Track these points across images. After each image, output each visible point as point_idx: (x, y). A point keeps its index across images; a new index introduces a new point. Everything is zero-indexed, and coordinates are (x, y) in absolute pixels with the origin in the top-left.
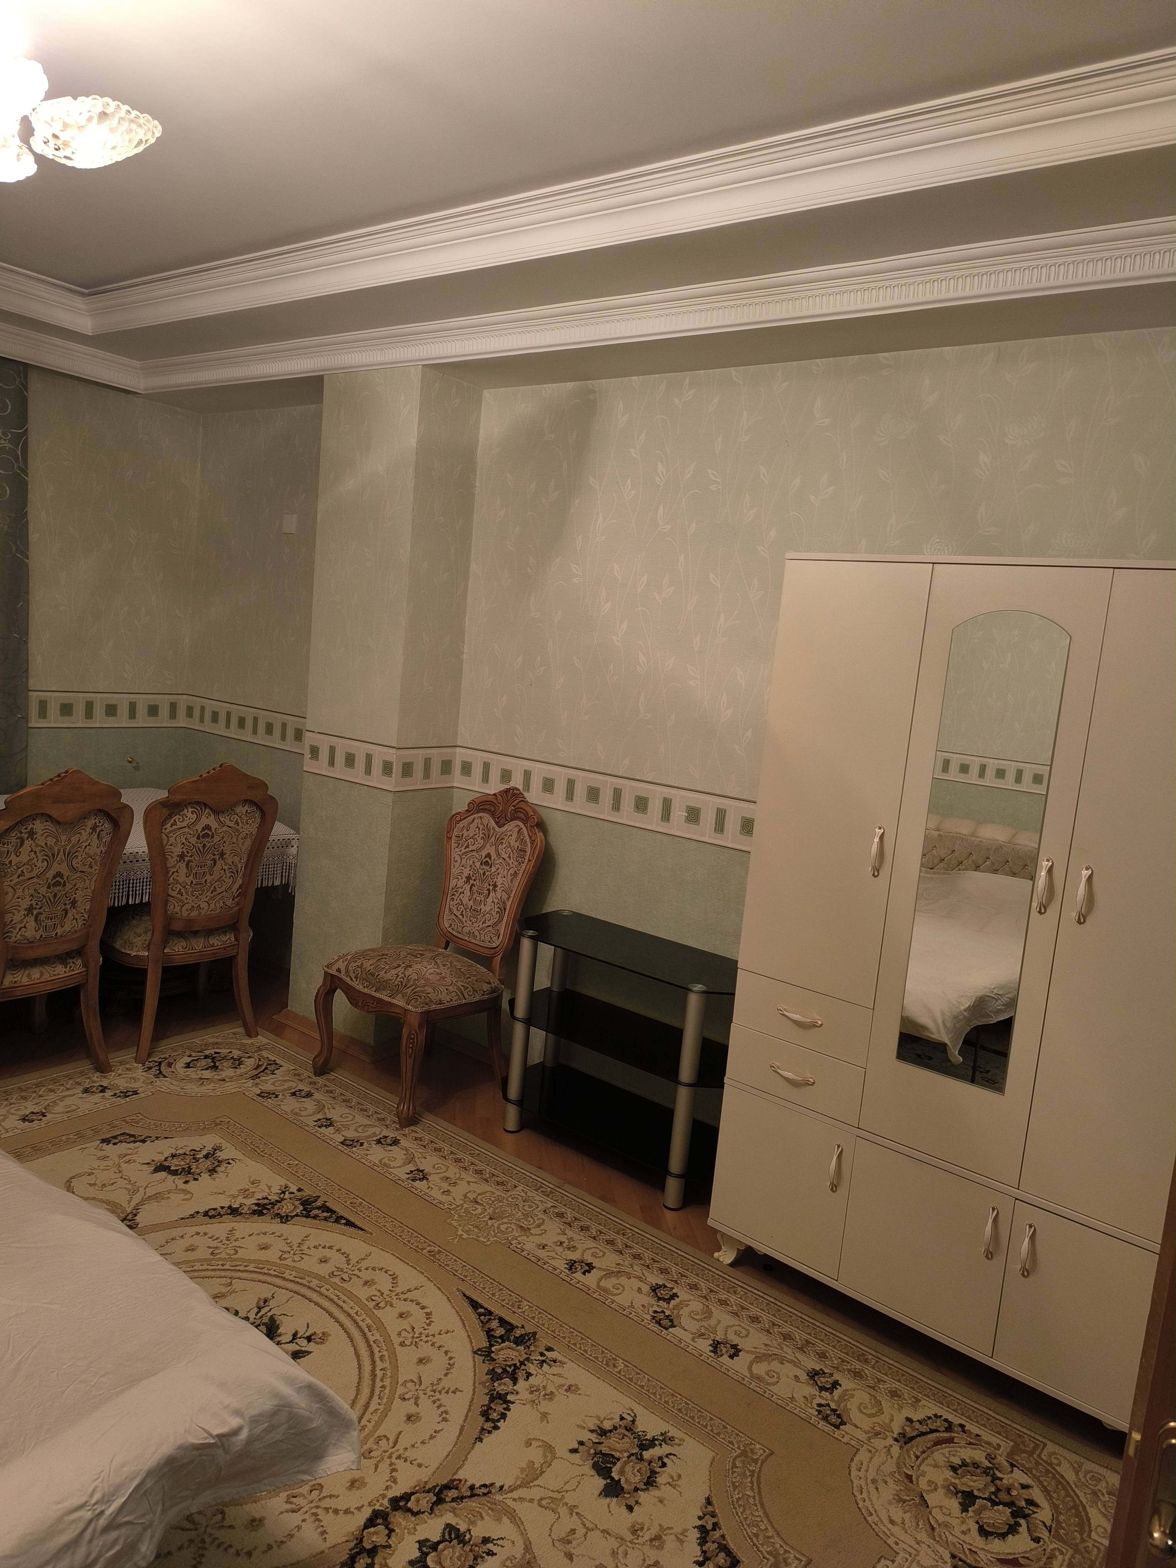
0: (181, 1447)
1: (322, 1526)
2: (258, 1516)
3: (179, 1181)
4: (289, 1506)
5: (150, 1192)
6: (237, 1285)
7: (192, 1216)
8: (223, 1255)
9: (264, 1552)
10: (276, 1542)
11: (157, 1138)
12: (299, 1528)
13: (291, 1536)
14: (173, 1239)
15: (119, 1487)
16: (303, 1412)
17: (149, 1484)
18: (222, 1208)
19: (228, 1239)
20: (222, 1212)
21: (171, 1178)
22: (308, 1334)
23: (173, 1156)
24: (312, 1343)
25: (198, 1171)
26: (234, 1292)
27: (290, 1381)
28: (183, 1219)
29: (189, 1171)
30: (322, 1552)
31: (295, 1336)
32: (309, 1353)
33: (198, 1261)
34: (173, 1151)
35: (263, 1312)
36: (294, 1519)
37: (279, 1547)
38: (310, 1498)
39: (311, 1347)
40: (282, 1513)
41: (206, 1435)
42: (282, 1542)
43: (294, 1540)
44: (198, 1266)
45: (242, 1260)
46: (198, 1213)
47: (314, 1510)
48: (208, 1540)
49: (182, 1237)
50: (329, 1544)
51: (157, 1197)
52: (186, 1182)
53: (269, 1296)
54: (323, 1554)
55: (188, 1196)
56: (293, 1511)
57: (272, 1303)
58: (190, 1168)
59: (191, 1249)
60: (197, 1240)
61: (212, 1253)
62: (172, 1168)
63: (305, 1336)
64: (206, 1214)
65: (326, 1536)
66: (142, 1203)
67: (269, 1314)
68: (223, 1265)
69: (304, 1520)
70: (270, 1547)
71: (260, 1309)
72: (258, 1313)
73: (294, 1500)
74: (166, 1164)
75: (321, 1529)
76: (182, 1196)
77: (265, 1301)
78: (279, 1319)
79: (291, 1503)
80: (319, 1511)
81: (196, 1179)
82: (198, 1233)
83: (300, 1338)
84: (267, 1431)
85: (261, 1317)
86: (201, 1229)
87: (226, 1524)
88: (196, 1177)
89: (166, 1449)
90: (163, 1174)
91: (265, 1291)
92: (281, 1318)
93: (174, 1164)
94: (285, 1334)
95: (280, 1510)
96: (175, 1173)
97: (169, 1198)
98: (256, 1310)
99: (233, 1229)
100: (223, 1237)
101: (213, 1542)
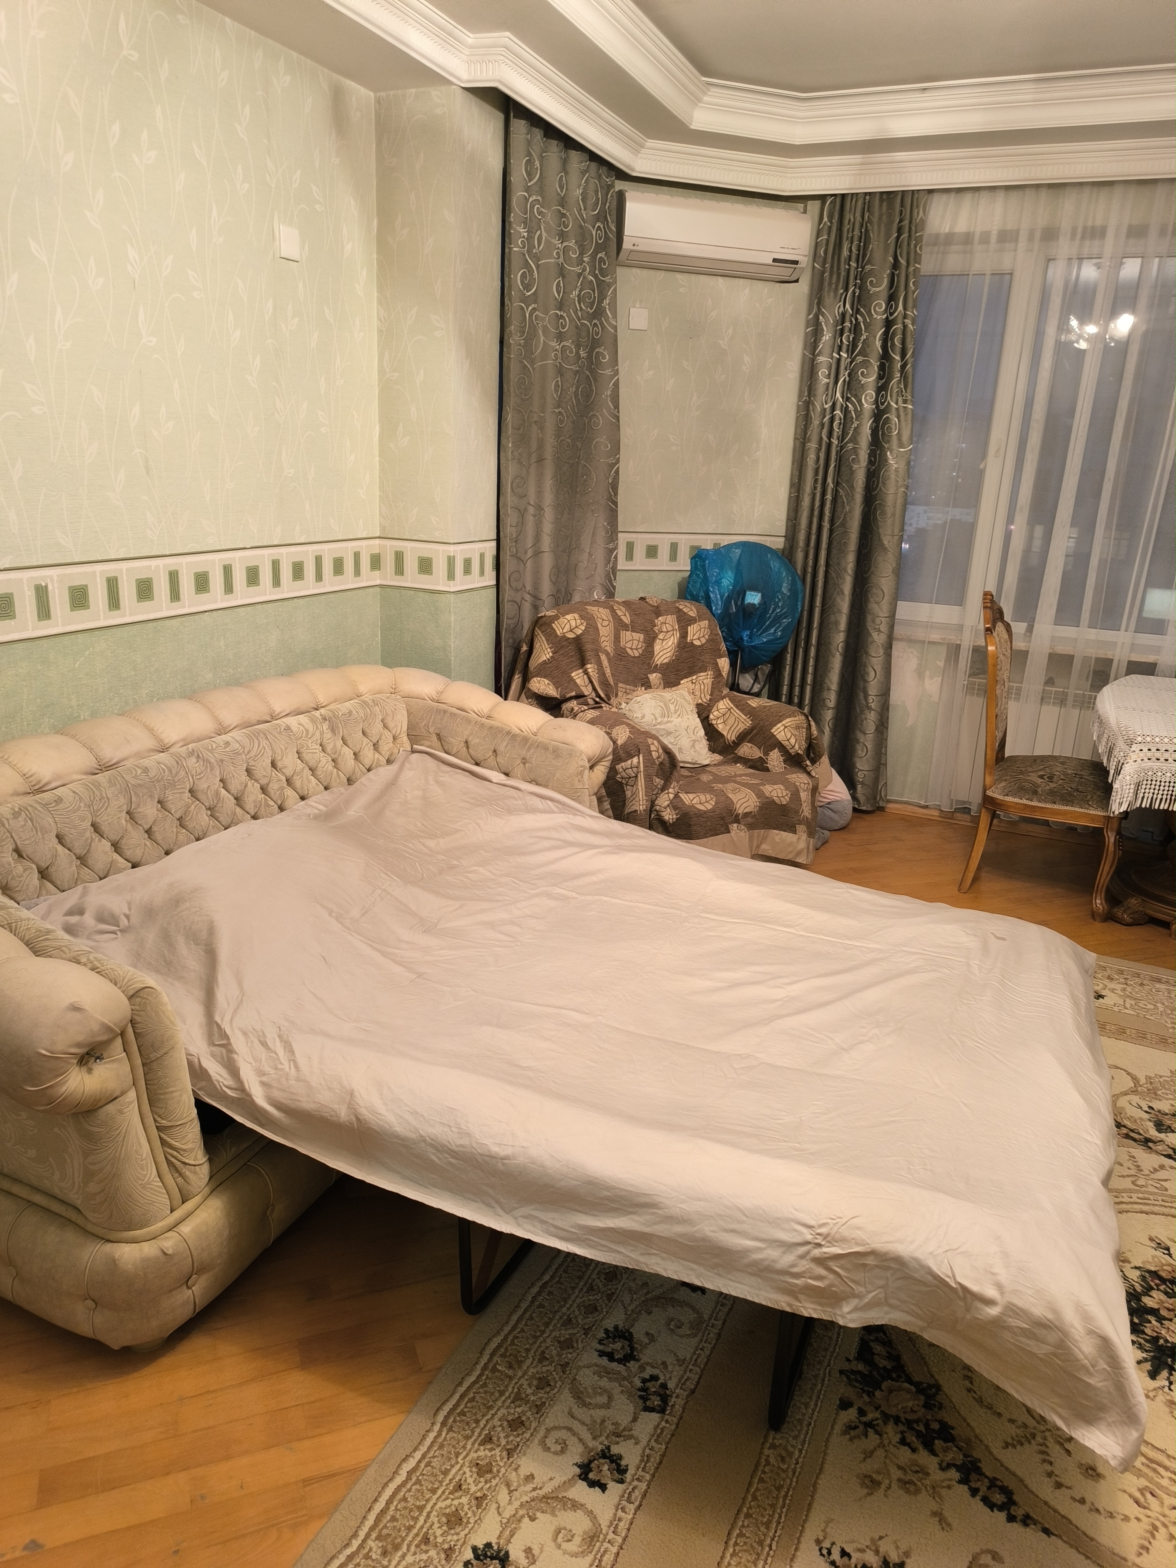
0: (916, 1260)
1: (1150, 1543)
4: (1138, 1495)
9: (1074, 1500)
10: (1093, 1504)
12: (1126, 1519)
13: (1111, 1515)
15: (844, 1240)
16: (1081, 1356)
30: (1125, 1560)
36: (1132, 1510)
37: (1091, 1510)
38: (1167, 1512)
40: (1125, 1491)
41: (950, 1274)
42: (1098, 1511)
43: (1110, 1521)
47: (1158, 1524)
48: (1039, 1439)
50: (1138, 1561)
54: (1123, 1562)
56: (1137, 1502)
65: (1144, 1553)
69: (1138, 1519)
70: (1082, 1501)
73: (1149, 1496)
75: (1146, 1544)
79: (1143, 1495)
80: (1162, 1530)
84: (1025, 1333)
95: (1126, 1488)
101: (1040, 1445)
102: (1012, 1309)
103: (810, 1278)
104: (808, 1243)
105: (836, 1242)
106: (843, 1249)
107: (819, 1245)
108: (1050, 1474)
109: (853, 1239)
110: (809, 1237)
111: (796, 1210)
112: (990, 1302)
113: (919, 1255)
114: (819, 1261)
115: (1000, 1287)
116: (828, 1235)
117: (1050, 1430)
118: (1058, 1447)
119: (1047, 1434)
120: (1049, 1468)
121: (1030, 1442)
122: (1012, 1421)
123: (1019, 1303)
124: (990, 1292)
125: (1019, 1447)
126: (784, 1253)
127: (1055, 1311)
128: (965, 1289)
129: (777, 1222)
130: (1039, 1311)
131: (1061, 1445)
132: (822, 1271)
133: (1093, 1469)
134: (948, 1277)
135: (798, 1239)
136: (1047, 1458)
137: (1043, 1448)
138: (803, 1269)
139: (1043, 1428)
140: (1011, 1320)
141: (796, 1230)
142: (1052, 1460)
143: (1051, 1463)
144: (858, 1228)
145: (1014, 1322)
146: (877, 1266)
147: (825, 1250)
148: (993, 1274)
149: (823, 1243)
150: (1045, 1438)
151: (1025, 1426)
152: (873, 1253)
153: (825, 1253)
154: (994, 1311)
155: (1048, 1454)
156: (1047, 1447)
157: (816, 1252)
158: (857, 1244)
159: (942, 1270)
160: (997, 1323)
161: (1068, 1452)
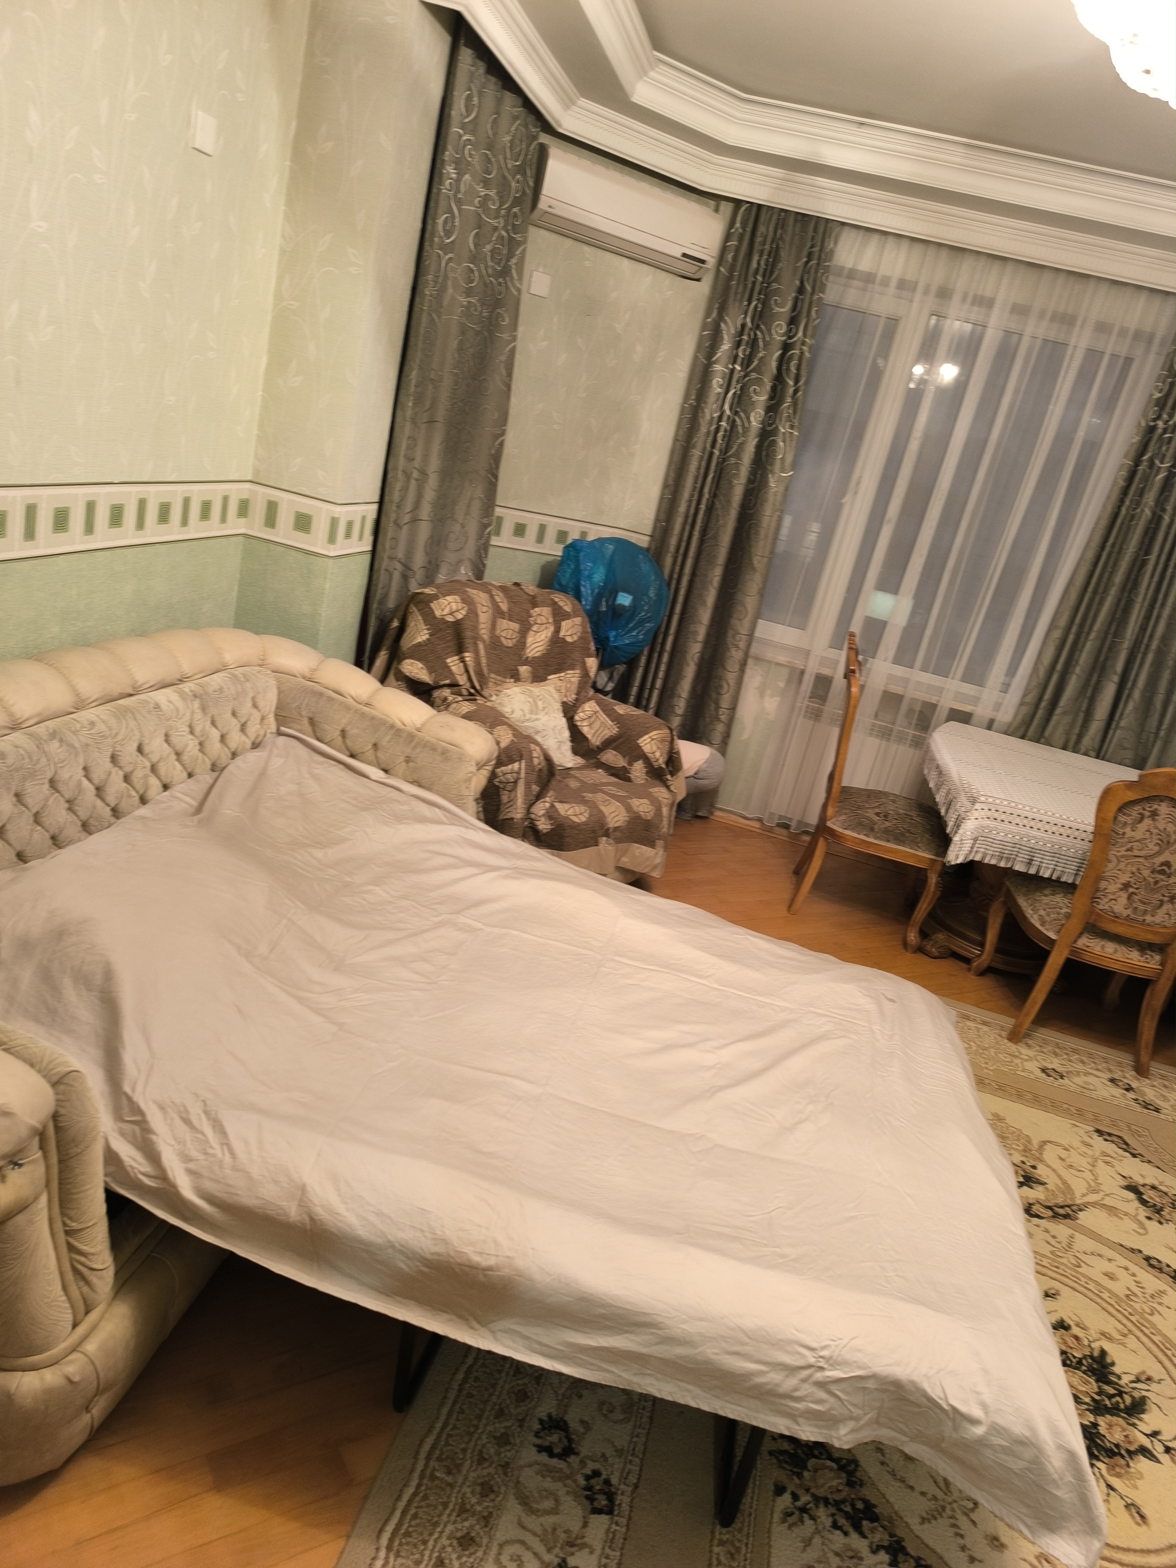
3: (1143, 1212)
5: (1108, 1201)
6: (1131, 1341)
7: (1132, 1250)
8: (1137, 1306)
11: (1149, 1162)
14: (1100, 1255)
15: (845, 1363)
19: (1152, 1296)
21: (1137, 1204)
23: (1153, 1187)
25: (1168, 1217)
28: (1121, 1245)
29: (1159, 1211)
34: (1156, 1183)
46: (1140, 1251)
48: (948, 1511)
49: (1110, 1260)
51: (1112, 1210)
52: (1149, 1218)
53: (1156, 1377)
57: (1154, 1387)
58: (1162, 1209)
59: (1111, 1276)
60: (1121, 1274)
61: (1127, 1296)
62: (1144, 1197)
64: (1148, 1259)
66: (1094, 1204)
67: (1144, 1393)
68: (1131, 1314)
71: (1138, 1380)
72: (1133, 1382)
74: (1142, 1189)
76: (1135, 1226)
77: (1149, 1379)
78: (1149, 1405)
81: (1161, 1223)
82: (1126, 1269)
83: (1159, 1441)
85: (1134, 1388)
87: (972, 1516)
88: (1163, 1221)
90: (1131, 1196)
92: (1154, 1407)
93: (1148, 1195)
94: (1146, 1423)
96: (1144, 1202)
97: (1121, 1219)
98: (1133, 1378)
99: (1163, 1292)
100: (1150, 1291)
101: (950, 1518)
102: (996, 1429)
103: (812, 1402)
104: (810, 1366)
105: (839, 1365)
106: (845, 1372)
107: (822, 1369)
108: (963, 1548)
109: (855, 1362)
110: (812, 1360)
111: (798, 1331)
112: (975, 1422)
113: (915, 1378)
114: (821, 1385)
115: (984, 1406)
116: (831, 1358)
117: (955, 1501)
118: (965, 1518)
119: (955, 1505)
120: (961, 1541)
121: (942, 1516)
122: (923, 1494)
123: (1001, 1421)
124: (976, 1412)
125: (933, 1521)
126: (787, 1376)
127: (1032, 1429)
128: (954, 1409)
129: (780, 1344)
130: (1018, 1429)
131: (967, 1515)
132: (822, 1395)
133: (996, 1539)
134: (941, 1399)
135: (801, 1363)
136: (959, 1531)
137: (952, 1521)
138: (805, 1393)
139: (950, 1499)
140: (993, 1438)
141: (799, 1353)
142: (962, 1532)
143: (962, 1536)
144: (859, 1351)
145: (997, 1441)
146: (876, 1389)
147: (828, 1373)
148: (978, 1393)
149: (826, 1366)
150: (953, 1510)
151: (935, 1498)
152: (874, 1376)
153: (828, 1377)
154: (979, 1431)
155: (958, 1528)
156: (957, 1519)
157: (819, 1376)
158: (859, 1368)
159: (935, 1393)
160: (981, 1442)
161: (974, 1522)
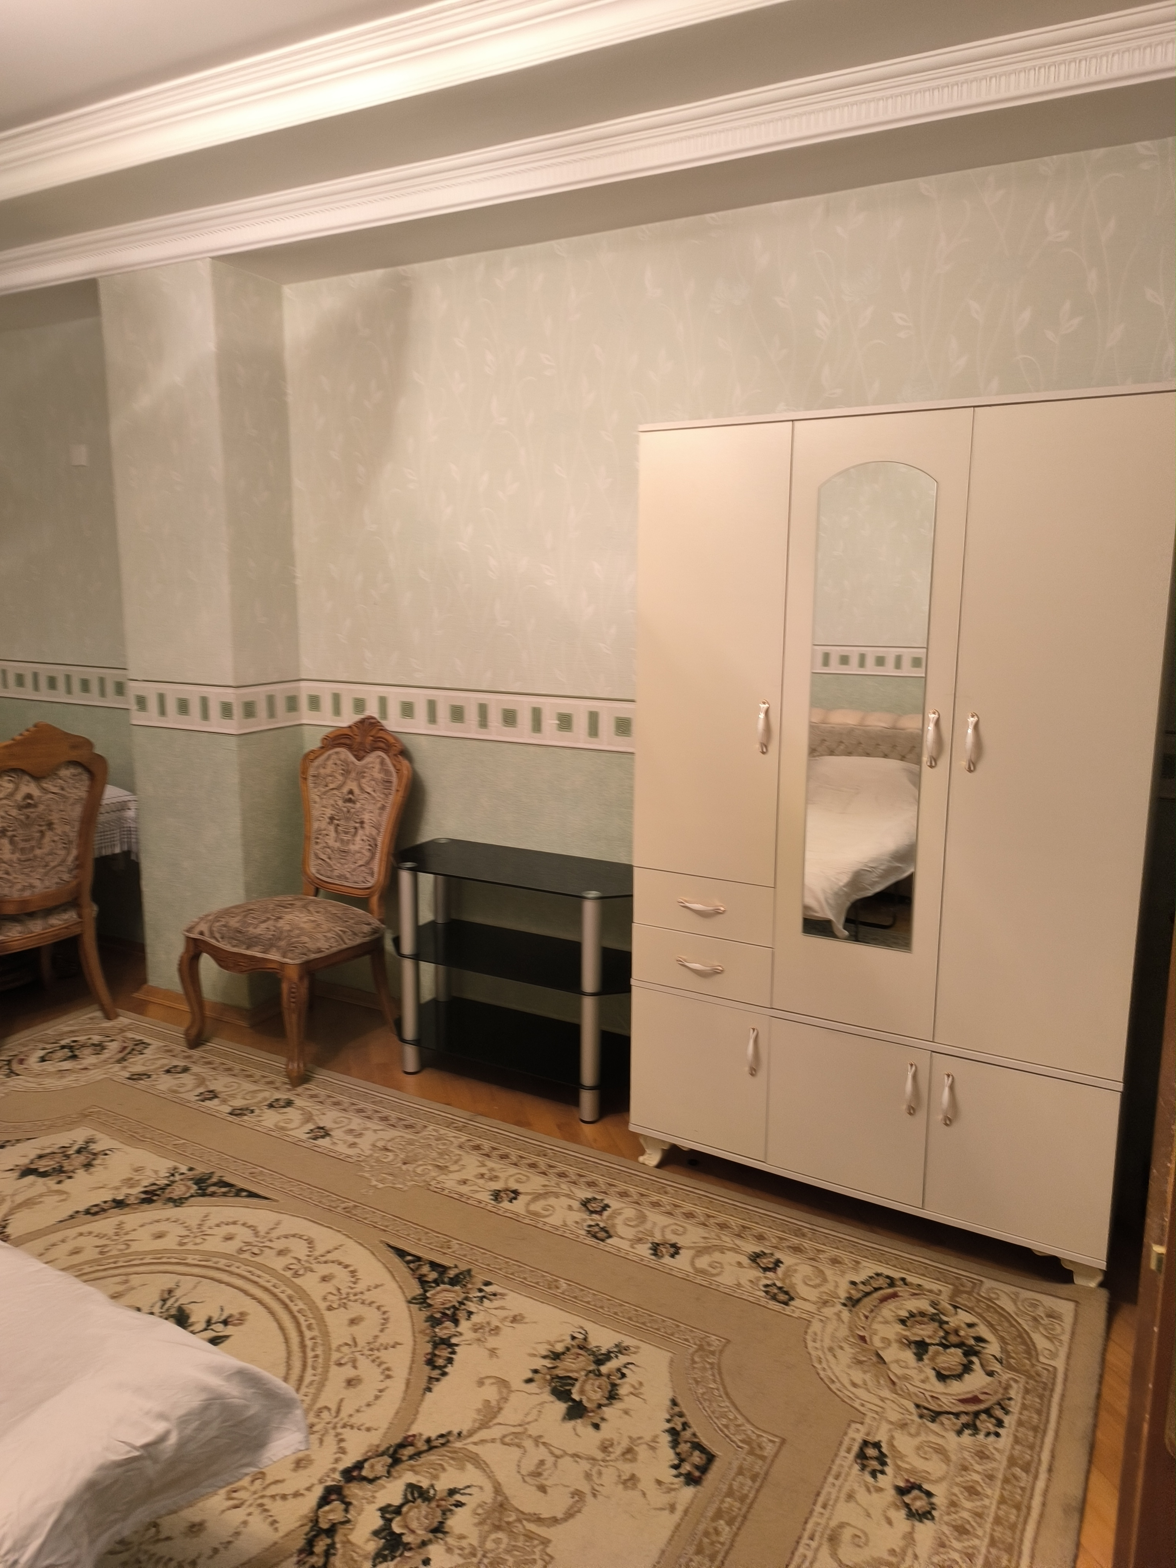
2: (197, 1519)
3: (51, 1182)
5: (19, 1199)
6: (135, 1280)
7: (72, 1217)
8: (114, 1252)
11: (18, 1141)
14: (54, 1245)
17: (69, 1516)
18: (105, 1202)
19: (117, 1234)
20: (105, 1206)
21: (41, 1180)
22: (223, 1318)
23: (40, 1157)
24: (229, 1327)
25: (71, 1168)
26: (133, 1288)
27: (217, 1370)
28: (61, 1221)
29: (60, 1170)
31: (209, 1322)
32: (227, 1337)
33: (86, 1263)
34: (39, 1152)
35: (169, 1303)
39: (229, 1330)
41: (128, 1448)
44: (87, 1269)
45: (136, 1253)
46: (77, 1212)
49: (63, 1241)
51: (28, 1203)
52: (59, 1182)
53: (171, 1285)
55: (63, 1197)
57: (178, 1293)
58: (62, 1167)
59: (76, 1252)
60: (81, 1242)
61: (101, 1253)
62: (42, 1170)
63: (220, 1320)
64: (88, 1212)
66: (12, 1212)
67: (176, 1305)
68: (115, 1263)
71: (164, 1301)
72: (163, 1305)
74: (33, 1166)
76: (57, 1198)
77: (170, 1292)
78: (188, 1308)
81: (70, 1177)
82: (81, 1234)
83: (215, 1323)
84: (199, 1429)
85: (168, 1310)
86: (84, 1229)
87: (162, 1536)
88: (71, 1174)
89: (84, 1472)
90: (31, 1178)
91: (168, 1281)
92: (192, 1306)
93: (43, 1165)
94: (198, 1322)
95: (221, 1509)
96: (44, 1175)
97: (41, 1202)
98: (160, 1303)
99: (122, 1223)
100: (111, 1232)
117: (140, 1544)
124: (160, 1427)
127: (205, 1389)
128: (146, 1446)
130: (195, 1401)
134: (129, 1452)
140: (186, 1431)
